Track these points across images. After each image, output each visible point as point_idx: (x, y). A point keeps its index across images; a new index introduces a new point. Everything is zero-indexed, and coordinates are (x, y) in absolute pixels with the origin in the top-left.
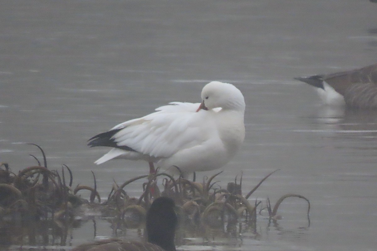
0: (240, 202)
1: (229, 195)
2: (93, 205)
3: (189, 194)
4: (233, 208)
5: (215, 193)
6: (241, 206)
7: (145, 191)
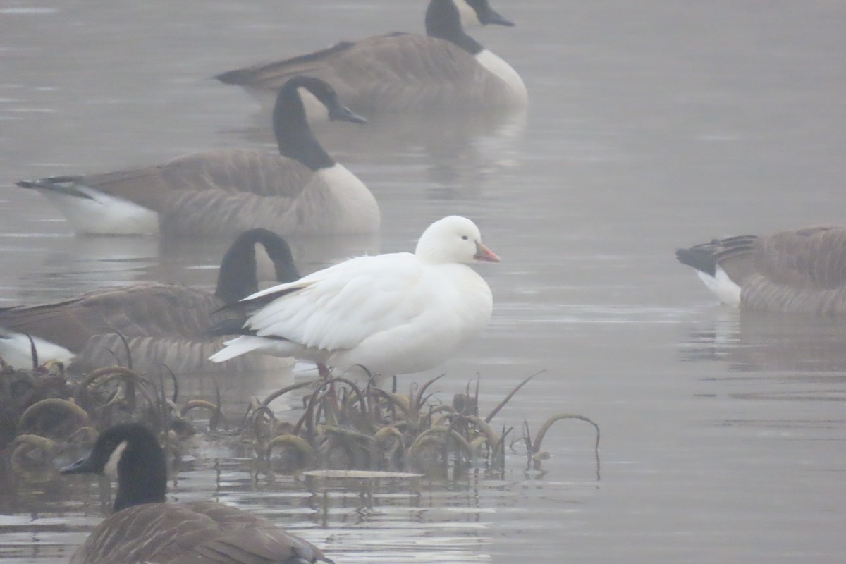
0: (475, 428)
1: (456, 416)
2: (214, 437)
3: (386, 415)
4: (463, 439)
5: (431, 413)
6: (476, 435)
7: (307, 409)
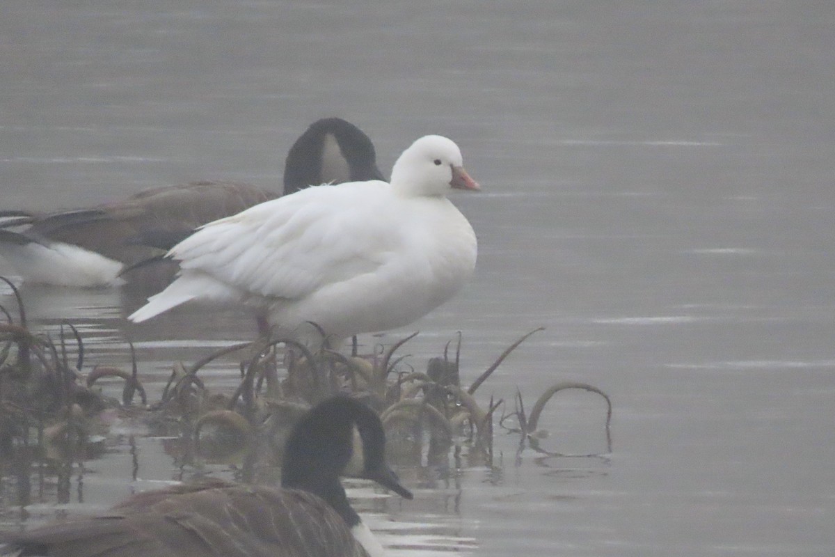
0: (455, 401)
1: (432, 385)
2: (128, 412)
3: (344, 385)
4: (442, 415)
5: (400, 382)
6: (457, 410)
7: (245, 378)
